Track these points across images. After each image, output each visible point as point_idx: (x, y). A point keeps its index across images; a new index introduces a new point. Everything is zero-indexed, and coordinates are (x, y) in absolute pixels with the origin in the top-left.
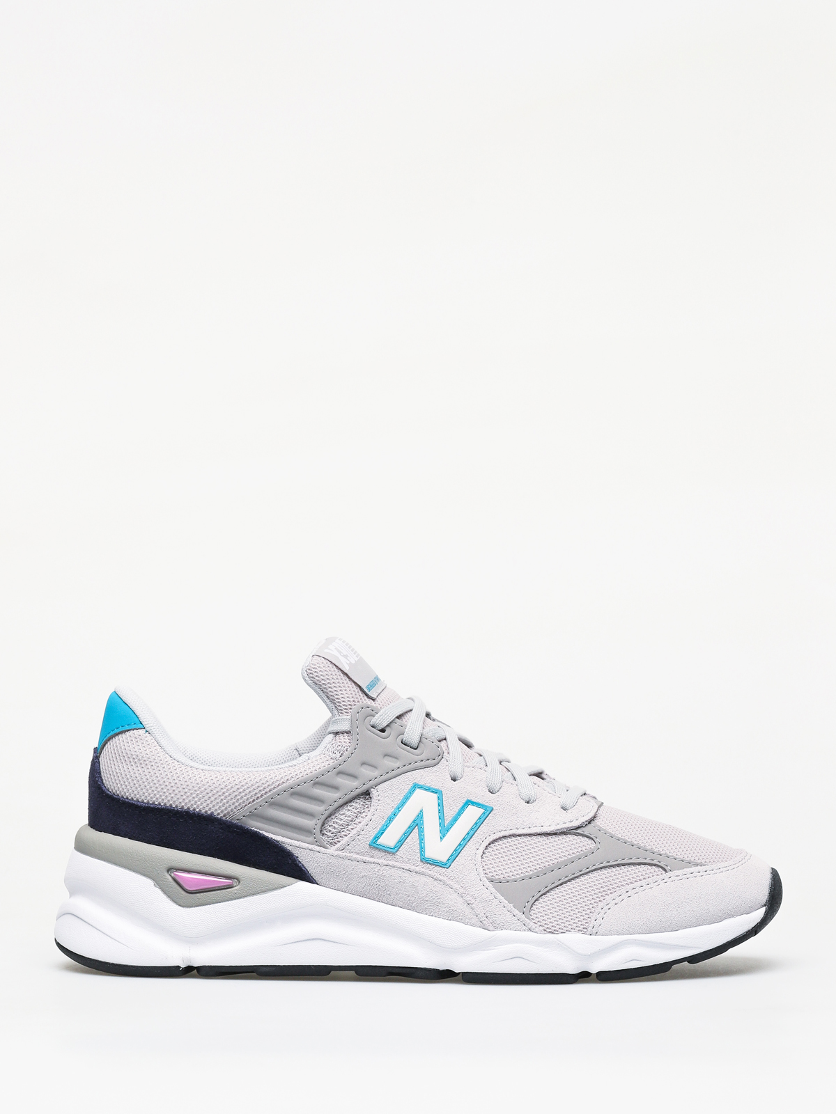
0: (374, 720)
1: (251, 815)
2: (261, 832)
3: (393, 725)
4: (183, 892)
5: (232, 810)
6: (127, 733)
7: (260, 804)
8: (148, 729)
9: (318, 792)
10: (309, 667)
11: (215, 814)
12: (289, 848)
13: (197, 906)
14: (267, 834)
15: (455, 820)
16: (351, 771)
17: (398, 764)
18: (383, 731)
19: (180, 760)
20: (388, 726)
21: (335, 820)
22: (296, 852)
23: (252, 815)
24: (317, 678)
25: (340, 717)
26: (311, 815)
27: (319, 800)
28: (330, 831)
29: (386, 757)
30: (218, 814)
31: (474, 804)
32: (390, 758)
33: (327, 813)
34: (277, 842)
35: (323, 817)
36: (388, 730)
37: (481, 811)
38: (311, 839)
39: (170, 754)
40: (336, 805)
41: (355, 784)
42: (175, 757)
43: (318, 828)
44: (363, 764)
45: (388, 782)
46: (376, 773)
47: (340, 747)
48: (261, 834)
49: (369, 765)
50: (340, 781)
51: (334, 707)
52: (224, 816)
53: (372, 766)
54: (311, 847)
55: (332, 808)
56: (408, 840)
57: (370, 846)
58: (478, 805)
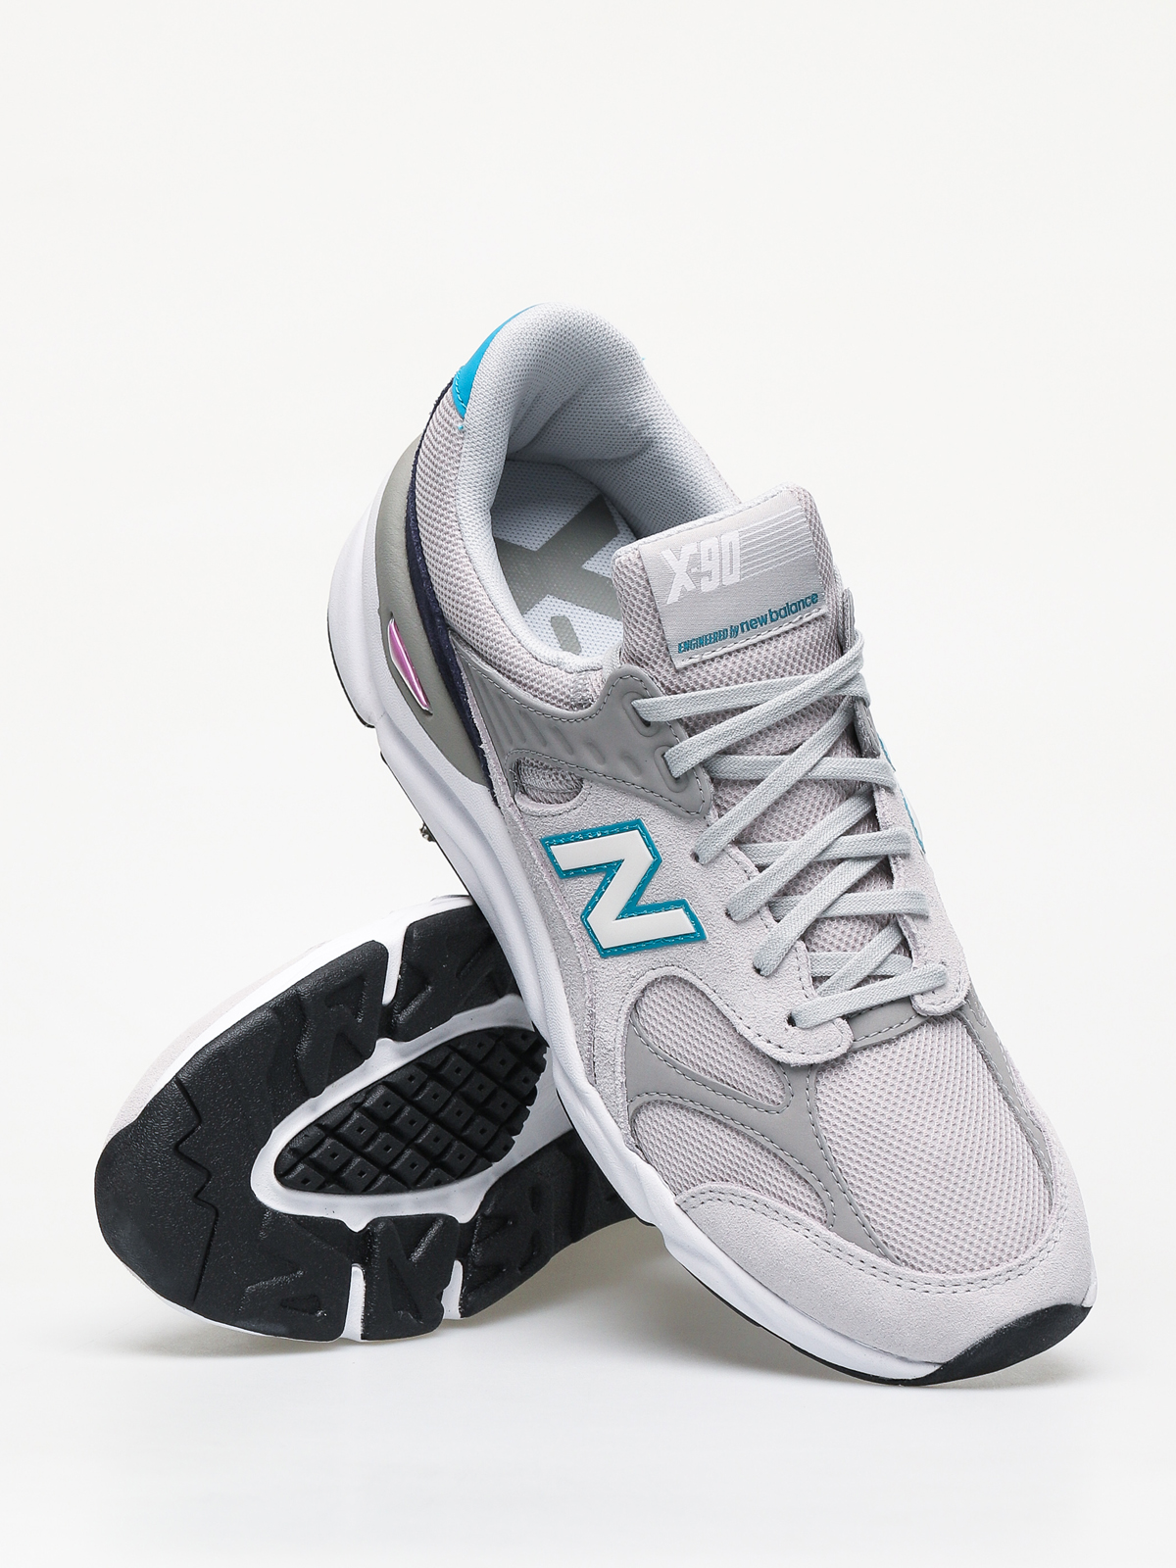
15: (656, 908)
16: (570, 739)
17: (636, 779)
18: (647, 724)
31: (689, 911)
32: (632, 764)
36: (653, 728)
37: (691, 929)
41: (566, 756)
44: (591, 743)
46: (598, 767)
49: (598, 752)
53: (601, 755)
56: (585, 880)
57: (542, 841)
58: (693, 918)
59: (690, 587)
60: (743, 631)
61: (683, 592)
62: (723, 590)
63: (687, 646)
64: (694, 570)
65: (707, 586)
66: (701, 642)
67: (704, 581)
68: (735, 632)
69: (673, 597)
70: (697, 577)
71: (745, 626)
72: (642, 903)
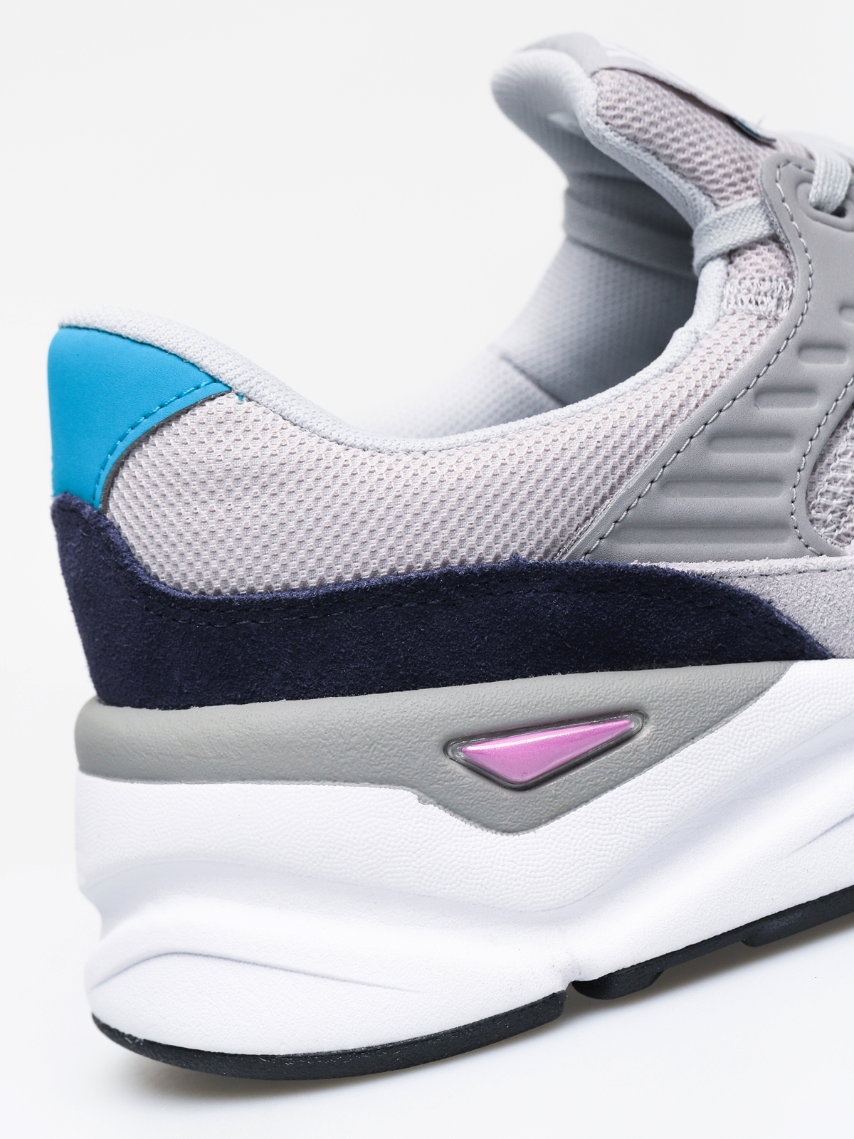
0: (815, 191)
1: (620, 529)
2: (663, 565)
4: (506, 794)
5: (562, 533)
6: (186, 419)
7: (637, 493)
8: (241, 389)
9: (773, 412)
10: (603, 103)
11: (524, 554)
12: (743, 585)
13: (552, 818)
14: (678, 567)
16: (826, 334)
18: (840, 212)
19: (368, 443)
20: (846, 195)
21: (832, 474)
22: (764, 590)
23: (623, 528)
24: (636, 125)
25: (721, 212)
26: (771, 480)
27: (778, 435)
28: (826, 507)
30: (531, 554)
33: (809, 461)
34: (712, 576)
35: (803, 476)
36: (849, 208)
38: (790, 543)
39: (334, 436)
40: (825, 432)
41: (844, 364)
42: (350, 440)
43: (800, 506)
44: (843, 308)
47: (767, 284)
48: (665, 571)
50: (812, 367)
51: (695, 190)
52: (547, 553)
54: (801, 563)
55: (817, 445)
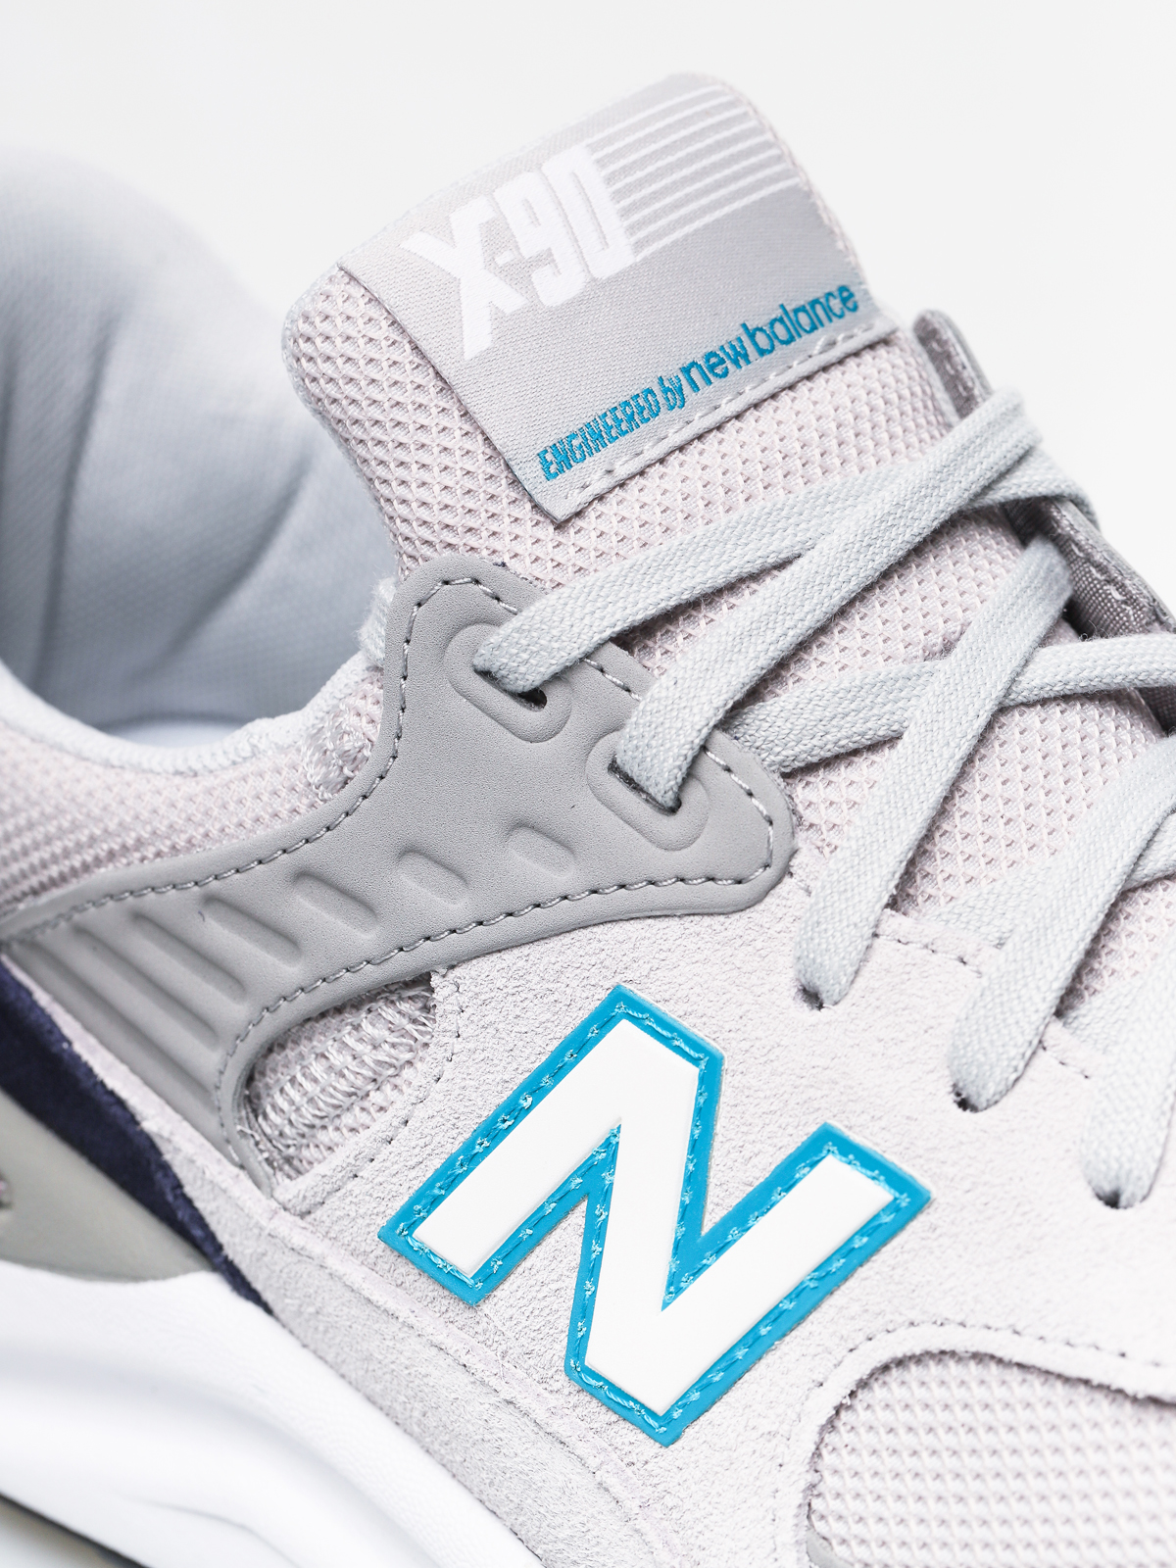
0: (510, 639)
3: (588, 676)
15: (758, 1203)
16: (351, 878)
17: (566, 878)
18: (534, 697)
20: (559, 677)
27: (226, 973)
29: (523, 836)
31: (848, 1149)
32: (539, 841)
33: (259, 1036)
35: (249, 1048)
36: (555, 697)
37: (877, 1196)
41: (364, 938)
44: (409, 851)
45: (509, 957)
46: (457, 907)
49: (438, 863)
50: (306, 909)
53: (449, 868)
55: (274, 1021)
56: (537, 1258)
57: (387, 1236)
58: (868, 1161)
59: (512, 301)
60: (695, 387)
61: (498, 317)
62: (598, 288)
63: (561, 457)
64: (503, 259)
65: (557, 288)
66: (595, 436)
67: (541, 277)
68: (675, 395)
69: (476, 337)
70: (519, 273)
71: (695, 374)
72: (711, 1219)
